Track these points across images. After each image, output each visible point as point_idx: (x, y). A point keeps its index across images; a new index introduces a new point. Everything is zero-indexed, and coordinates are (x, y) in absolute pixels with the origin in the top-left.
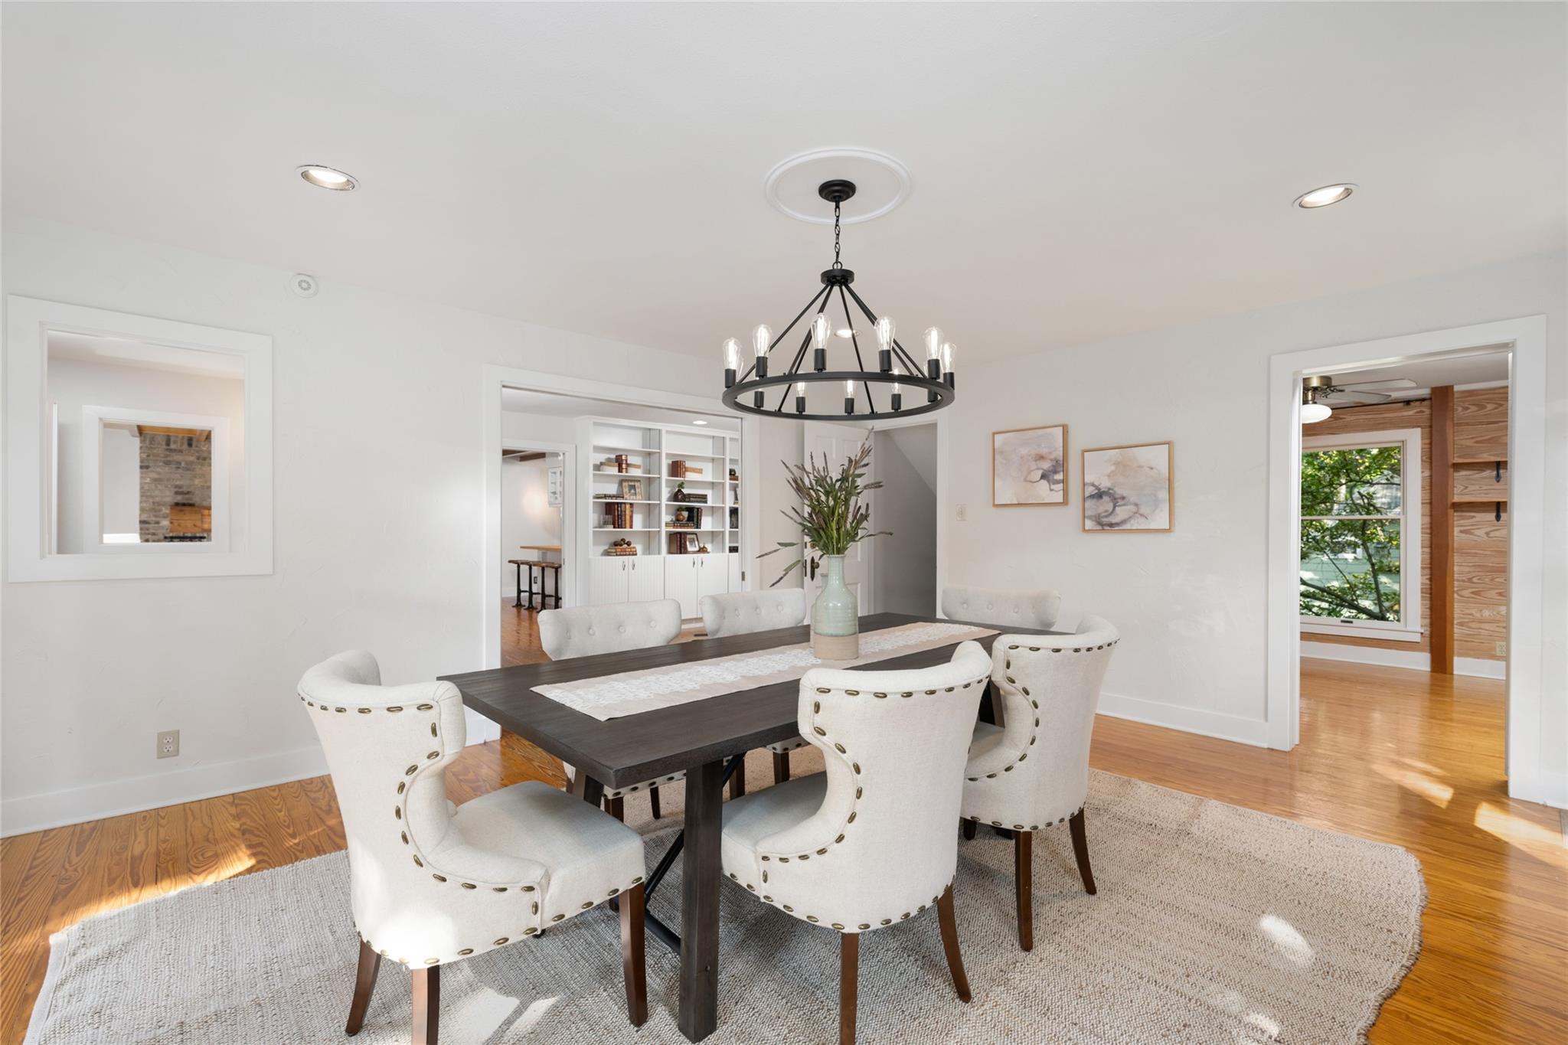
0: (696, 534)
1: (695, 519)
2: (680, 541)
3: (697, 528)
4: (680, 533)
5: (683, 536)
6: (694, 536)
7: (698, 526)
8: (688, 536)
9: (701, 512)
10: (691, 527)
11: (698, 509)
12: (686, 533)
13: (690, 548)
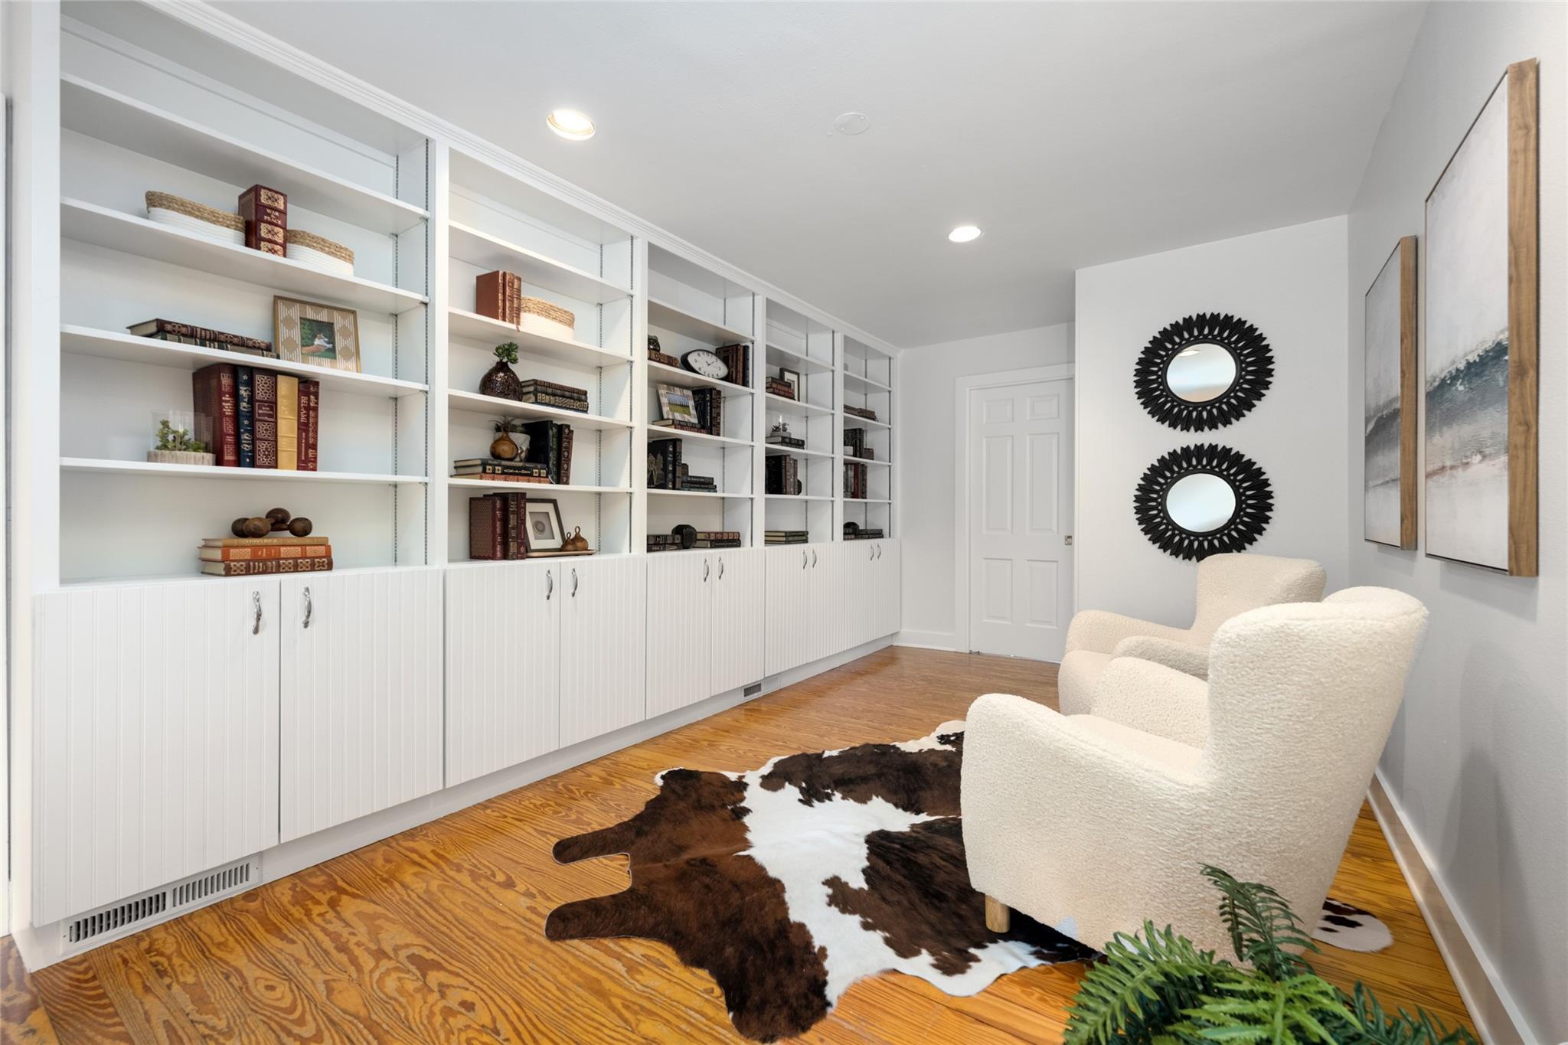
0: (554, 502)
1: (552, 455)
2: (505, 521)
3: (558, 482)
4: (504, 497)
5: (513, 507)
6: (549, 508)
7: (560, 475)
8: (530, 507)
9: (570, 439)
10: (539, 478)
11: (560, 428)
12: (521, 497)
13: (535, 543)
